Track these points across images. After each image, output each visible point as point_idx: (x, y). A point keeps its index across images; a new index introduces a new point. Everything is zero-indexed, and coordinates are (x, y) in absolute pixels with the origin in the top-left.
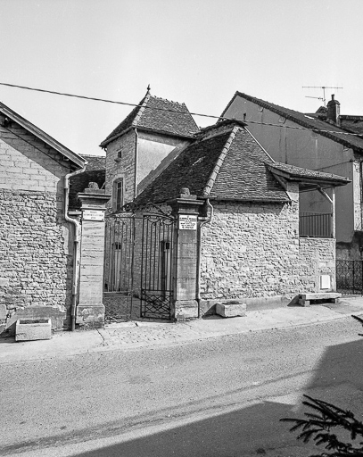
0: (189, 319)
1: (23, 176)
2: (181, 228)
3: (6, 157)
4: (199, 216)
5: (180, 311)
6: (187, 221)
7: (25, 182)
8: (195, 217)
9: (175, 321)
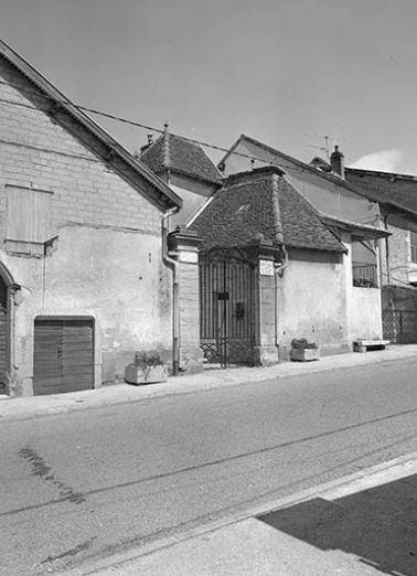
0: (270, 364)
1: (124, 213)
2: (261, 272)
3: (110, 192)
4: (275, 262)
5: (265, 356)
6: (266, 267)
7: (128, 220)
8: (271, 263)
9: (261, 364)
